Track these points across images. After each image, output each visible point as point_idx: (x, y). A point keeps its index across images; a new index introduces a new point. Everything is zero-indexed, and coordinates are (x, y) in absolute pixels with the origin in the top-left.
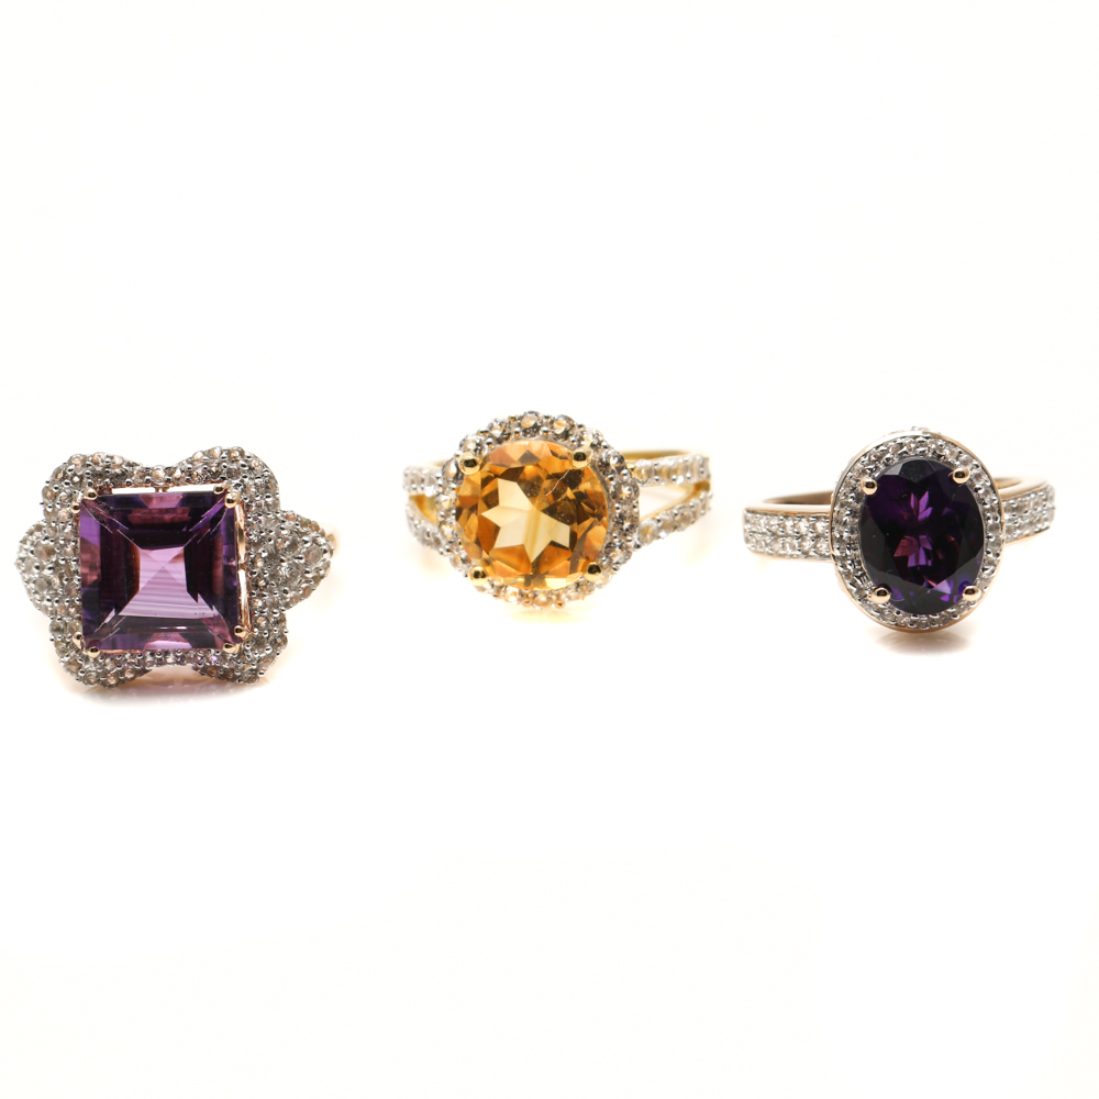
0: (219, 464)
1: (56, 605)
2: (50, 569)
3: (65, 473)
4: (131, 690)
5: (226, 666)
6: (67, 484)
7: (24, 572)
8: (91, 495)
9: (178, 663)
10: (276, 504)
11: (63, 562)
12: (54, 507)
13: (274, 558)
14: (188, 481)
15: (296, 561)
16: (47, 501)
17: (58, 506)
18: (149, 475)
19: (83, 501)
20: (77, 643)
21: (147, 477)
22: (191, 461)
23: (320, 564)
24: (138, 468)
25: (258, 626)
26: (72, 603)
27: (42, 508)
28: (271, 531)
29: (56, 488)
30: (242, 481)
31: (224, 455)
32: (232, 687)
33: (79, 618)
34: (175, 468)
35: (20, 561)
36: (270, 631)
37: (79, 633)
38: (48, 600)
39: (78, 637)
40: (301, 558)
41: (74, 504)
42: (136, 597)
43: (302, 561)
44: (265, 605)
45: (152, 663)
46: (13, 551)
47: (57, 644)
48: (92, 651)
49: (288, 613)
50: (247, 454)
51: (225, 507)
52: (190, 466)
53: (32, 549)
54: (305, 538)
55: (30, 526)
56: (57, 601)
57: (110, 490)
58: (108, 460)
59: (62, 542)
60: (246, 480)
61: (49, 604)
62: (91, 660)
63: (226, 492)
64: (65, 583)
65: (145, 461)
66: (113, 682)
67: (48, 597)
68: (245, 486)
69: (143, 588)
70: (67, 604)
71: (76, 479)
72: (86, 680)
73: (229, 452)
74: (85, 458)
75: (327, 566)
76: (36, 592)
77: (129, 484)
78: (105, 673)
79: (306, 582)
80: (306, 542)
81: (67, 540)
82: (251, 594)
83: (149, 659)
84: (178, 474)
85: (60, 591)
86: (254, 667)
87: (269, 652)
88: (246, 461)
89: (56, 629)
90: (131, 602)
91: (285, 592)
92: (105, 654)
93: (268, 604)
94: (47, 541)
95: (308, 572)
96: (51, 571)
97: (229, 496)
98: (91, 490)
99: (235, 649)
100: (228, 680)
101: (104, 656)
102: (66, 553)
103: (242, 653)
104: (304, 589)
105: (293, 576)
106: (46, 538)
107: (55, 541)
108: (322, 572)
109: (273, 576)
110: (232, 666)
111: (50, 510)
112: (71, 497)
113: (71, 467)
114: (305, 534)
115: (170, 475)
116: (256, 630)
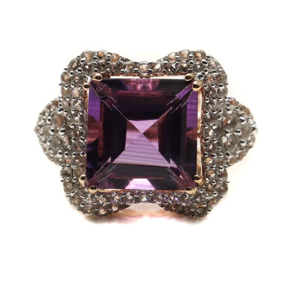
0: (187, 61)
1: (66, 156)
2: (62, 131)
3: (78, 63)
4: (114, 220)
5: (184, 204)
6: (79, 70)
7: (42, 135)
8: (97, 78)
9: (149, 201)
10: (225, 91)
11: (72, 127)
12: (69, 87)
13: (221, 131)
14: (165, 73)
15: (236, 134)
16: (63, 82)
17: (72, 86)
18: (136, 67)
19: (92, 82)
20: (82, 182)
21: (136, 69)
22: (167, 59)
23: (249, 138)
24: (129, 63)
25: (208, 176)
26: (77, 155)
27: (60, 88)
28: (220, 111)
29: (71, 73)
30: (203, 74)
31: (191, 55)
32: (186, 220)
33: (82, 166)
34: (155, 64)
35: (38, 128)
36: (217, 181)
37: (84, 175)
38: (60, 153)
39: (83, 178)
40: (239, 132)
41: (85, 84)
42: (124, 153)
43: (240, 134)
44: (213, 163)
45: (131, 201)
46: (34, 120)
47: (65, 185)
48: (92, 188)
49: (229, 170)
50: (207, 55)
51: (192, 89)
52: (166, 62)
53: (50, 118)
54: (242, 118)
55: (49, 101)
56: (66, 154)
57: (109, 76)
58: (109, 55)
59: (73, 112)
60: (206, 73)
61: (61, 156)
62: (89, 195)
63: (193, 80)
64: (73, 141)
65: (133, 58)
66: (102, 212)
67: (60, 151)
68: (205, 77)
69: (127, 148)
70: (74, 156)
71: (87, 67)
72: (83, 210)
73: (195, 53)
74: (93, 54)
75: (253, 139)
76: (50, 149)
77: (123, 73)
78: (99, 206)
79: (240, 149)
80: (243, 121)
81: (77, 111)
82: (205, 154)
83: (130, 198)
84: (158, 67)
85: (69, 147)
86: (205, 206)
87: (215, 195)
88: (207, 60)
89: (64, 174)
90: (120, 156)
91: (228, 155)
92: (100, 192)
93: (216, 161)
94: (61, 112)
95: (243, 142)
96: (63, 133)
97: (195, 83)
98: (98, 74)
99: (193, 192)
100: (184, 214)
101: (99, 194)
102: (75, 121)
103: (197, 195)
104: (240, 154)
105: (232, 144)
106: (61, 110)
107: (68, 111)
108: (251, 144)
109: (219, 144)
110: (188, 205)
111: (66, 89)
112: (82, 79)
113: (83, 59)
114: (242, 115)
115: (152, 68)
116: (207, 179)
